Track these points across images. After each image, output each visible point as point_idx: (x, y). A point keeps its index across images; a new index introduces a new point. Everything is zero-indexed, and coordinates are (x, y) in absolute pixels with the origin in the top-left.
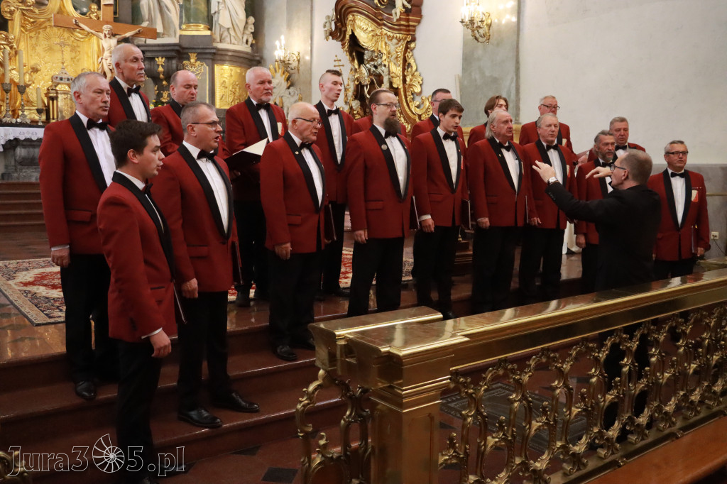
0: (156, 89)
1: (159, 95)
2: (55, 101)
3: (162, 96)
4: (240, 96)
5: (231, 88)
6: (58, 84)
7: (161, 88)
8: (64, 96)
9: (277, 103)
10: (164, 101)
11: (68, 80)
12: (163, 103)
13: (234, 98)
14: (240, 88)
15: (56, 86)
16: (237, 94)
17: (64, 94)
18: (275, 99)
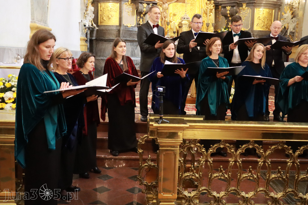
0: (226, 21)
1: (228, 24)
2: (181, 28)
3: (229, 25)
4: (267, 24)
5: (263, 19)
6: (183, 20)
7: (228, 21)
8: (185, 26)
9: (286, 27)
10: (229, 27)
11: (187, 19)
12: (229, 28)
13: (264, 25)
14: (267, 20)
15: (182, 22)
16: (266, 23)
17: (185, 25)
18: (285, 24)
